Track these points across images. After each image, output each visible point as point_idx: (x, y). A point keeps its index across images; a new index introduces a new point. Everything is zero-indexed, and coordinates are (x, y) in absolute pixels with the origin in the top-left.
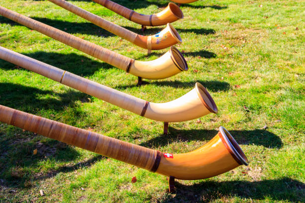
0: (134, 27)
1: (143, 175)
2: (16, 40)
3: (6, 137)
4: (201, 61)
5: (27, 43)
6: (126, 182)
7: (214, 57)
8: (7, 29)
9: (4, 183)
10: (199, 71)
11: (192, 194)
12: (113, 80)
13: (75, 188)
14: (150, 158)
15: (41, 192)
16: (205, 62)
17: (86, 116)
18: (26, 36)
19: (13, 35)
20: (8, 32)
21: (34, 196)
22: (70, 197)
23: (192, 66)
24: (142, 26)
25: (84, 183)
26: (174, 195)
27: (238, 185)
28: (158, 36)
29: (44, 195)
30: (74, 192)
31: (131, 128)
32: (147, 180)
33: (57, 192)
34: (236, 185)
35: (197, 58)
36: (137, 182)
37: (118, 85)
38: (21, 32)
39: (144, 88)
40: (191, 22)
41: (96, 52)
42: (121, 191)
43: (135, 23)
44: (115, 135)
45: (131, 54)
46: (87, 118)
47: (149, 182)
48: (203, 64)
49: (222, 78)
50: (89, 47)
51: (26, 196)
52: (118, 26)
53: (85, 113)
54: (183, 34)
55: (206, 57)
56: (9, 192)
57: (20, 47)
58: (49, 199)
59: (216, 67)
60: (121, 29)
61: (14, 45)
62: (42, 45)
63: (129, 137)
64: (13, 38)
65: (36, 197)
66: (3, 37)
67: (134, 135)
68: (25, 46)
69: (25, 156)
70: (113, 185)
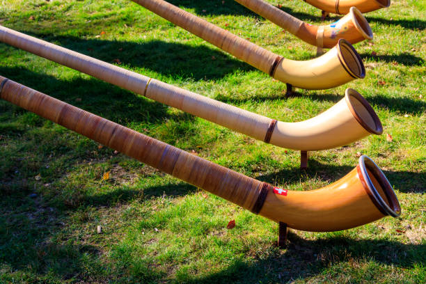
0: (311, 13)
1: (247, 220)
2: (129, 23)
3: (73, 153)
4: (396, 69)
5: (143, 28)
6: (219, 227)
7: (419, 65)
8: (118, 7)
9: (53, 213)
10: (387, 84)
11: (310, 252)
12: (250, 88)
13: (145, 227)
14: (252, 193)
15: (99, 228)
16: (401, 71)
17: (194, 135)
18: (144, 19)
19: (125, 16)
20: (119, 12)
21: (87, 232)
22: (135, 239)
23: (378, 76)
24: (323, 12)
25: (160, 223)
26: (284, 251)
27: (383, 246)
28: (334, 26)
29: (102, 232)
30: (143, 233)
31: (253, 157)
32: (250, 227)
33: (120, 230)
34: (380, 247)
35: (392, 64)
36: (235, 229)
37: (254, 96)
38: (139, 12)
39: (291, 101)
40: (403, 10)
41: (225, 42)
42: (208, 237)
43: (313, 8)
44: (226, 163)
45: (291, 52)
46: (195, 138)
47: (253, 231)
48: (397, 73)
49: (421, 96)
50: (215, 33)
51: (77, 231)
52: (274, 7)
53: (193, 130)
54: (383, 27)
55: (405, 64)
56: (56, 224)
57: (131, 33)
58: (107, 238)
59: (417, 79)
60: (279, 12)
61: (122, 30)
62: (162, 32)
63: (245, 168)
64: (125, 20)
65: (90, 234)
66: (110, 19)
67: (254, 167)
68: (138, 32)
69: (92, 180)
70: (200, 228)
